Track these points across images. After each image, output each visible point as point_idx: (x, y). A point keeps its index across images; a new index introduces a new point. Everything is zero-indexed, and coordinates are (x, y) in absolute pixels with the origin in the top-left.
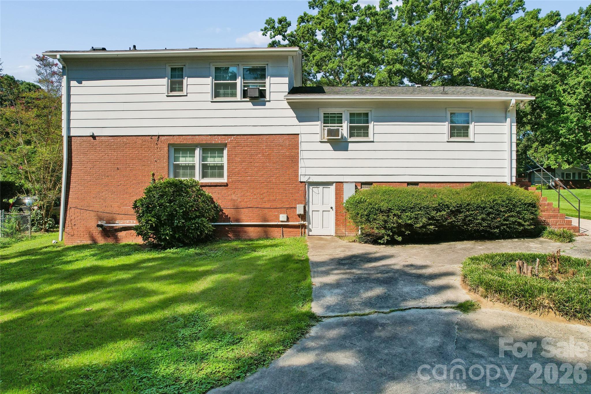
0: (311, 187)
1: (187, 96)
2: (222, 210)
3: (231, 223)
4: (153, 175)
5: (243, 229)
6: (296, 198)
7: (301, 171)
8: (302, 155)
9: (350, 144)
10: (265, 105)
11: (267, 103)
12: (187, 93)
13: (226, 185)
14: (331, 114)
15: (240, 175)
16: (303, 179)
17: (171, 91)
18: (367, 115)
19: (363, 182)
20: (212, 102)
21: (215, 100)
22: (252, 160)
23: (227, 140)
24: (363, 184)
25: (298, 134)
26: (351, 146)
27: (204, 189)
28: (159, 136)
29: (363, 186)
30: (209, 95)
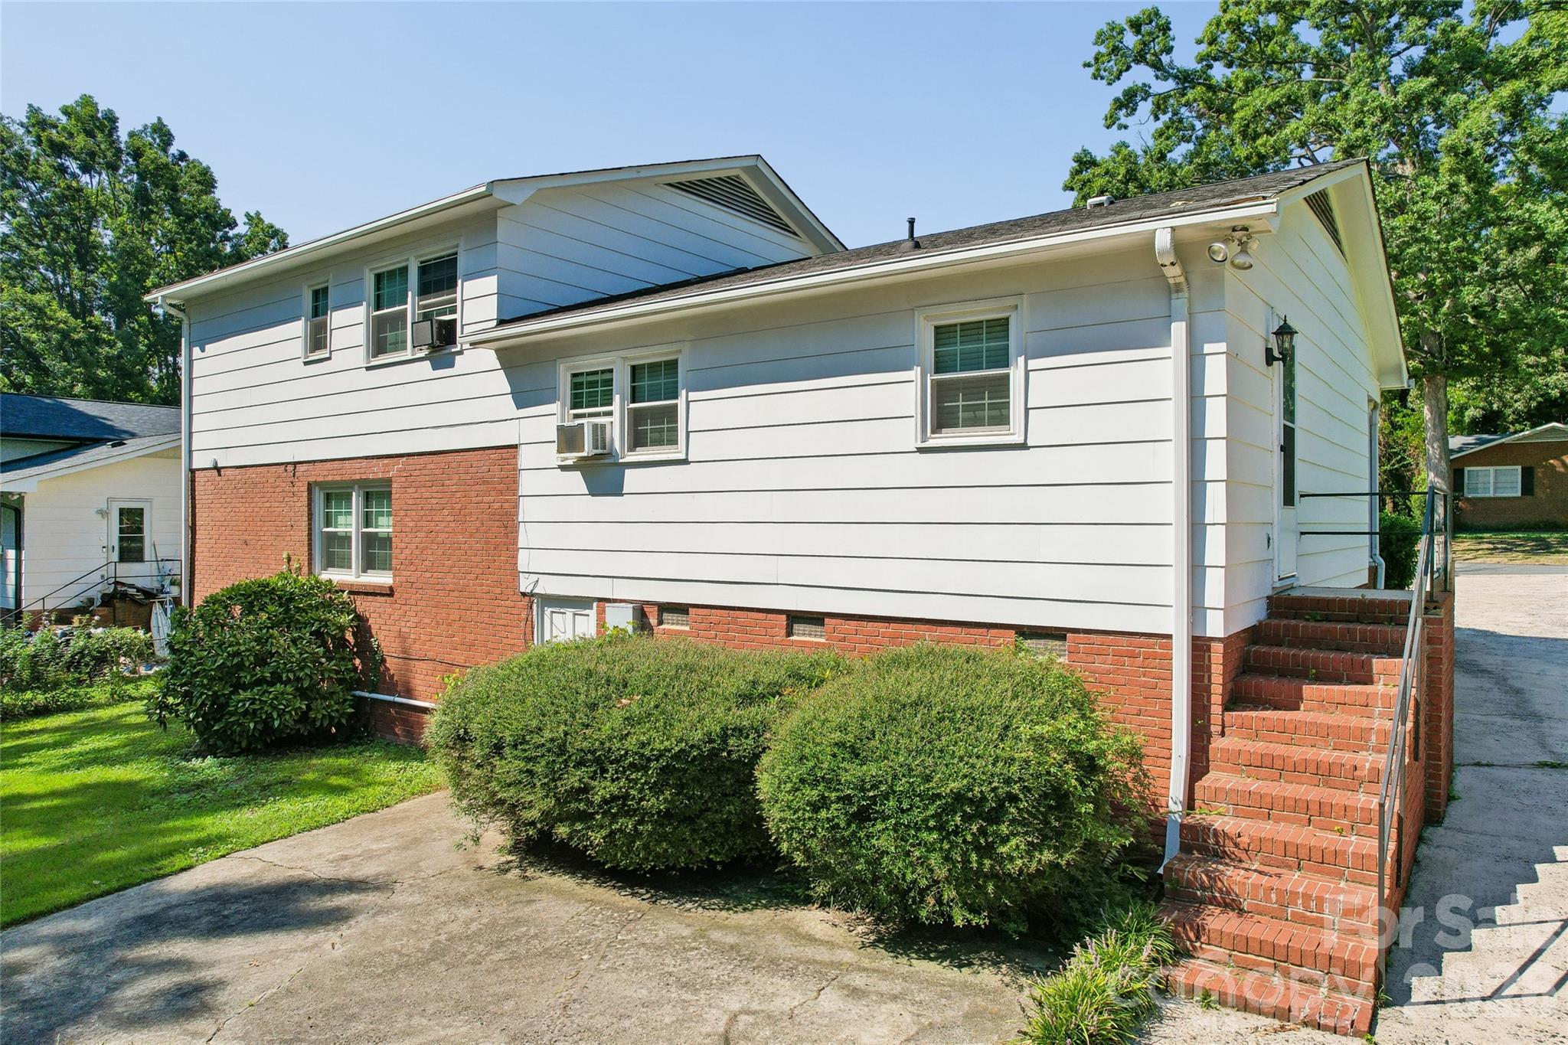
0: (548, 611)
1: (329, 359)
2: (383, 661)
3: (398, 699)
4: (289, 559)
5: (419, 717)
6: (512, 642)
7: (524, 561)
8: (527, 510)
9: (628, 472)
10: (452, 365)
11: (458, 358)
12: (331, 352)
13: (390, 592)
14: (588, 374)
15: (413, 568)
16: (525, 585)
17: (313, 351)
18: (672, 366)
19: (664, 604)
20: (368, 369)
21: (375, 362)
22: (433, 524)
23: (394, 470)
24: (666, 608)
25: (515, 447)
26: (632, 479)
27: (359, 599)
28: (295, 464)
29: (666, 616)
30: (362, 351)
